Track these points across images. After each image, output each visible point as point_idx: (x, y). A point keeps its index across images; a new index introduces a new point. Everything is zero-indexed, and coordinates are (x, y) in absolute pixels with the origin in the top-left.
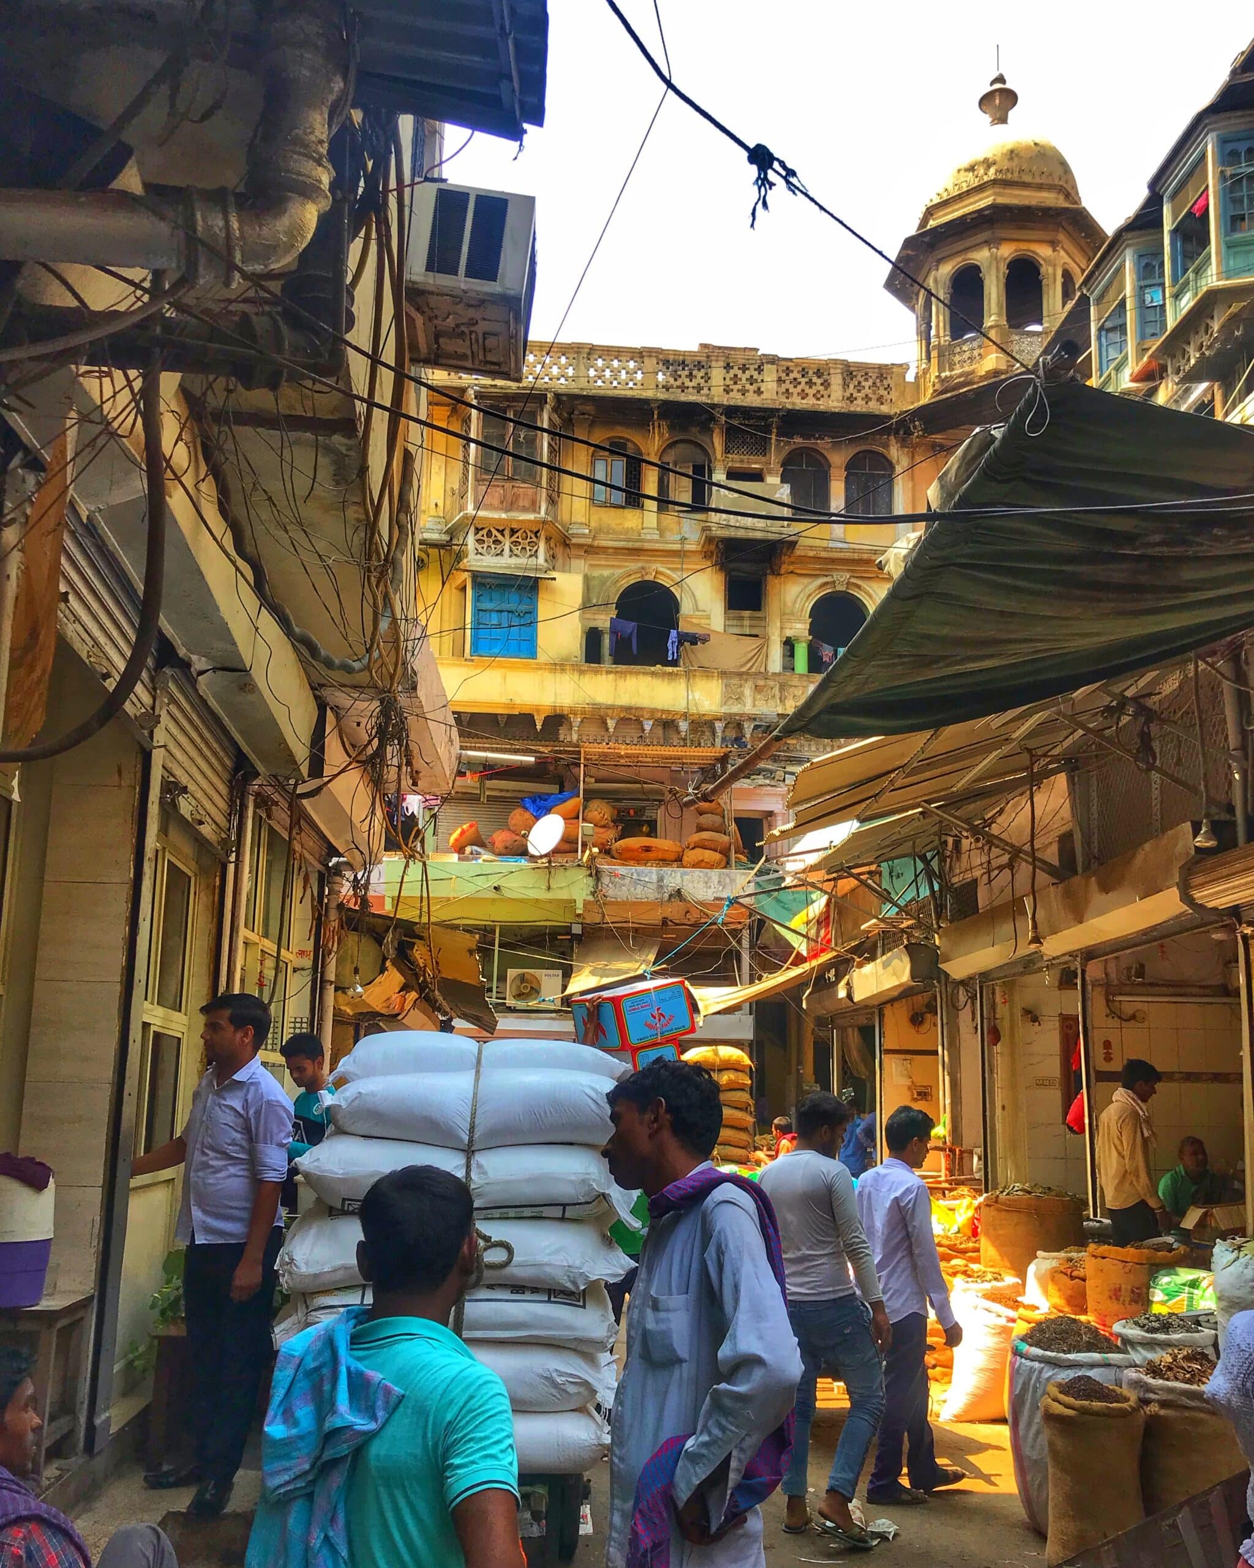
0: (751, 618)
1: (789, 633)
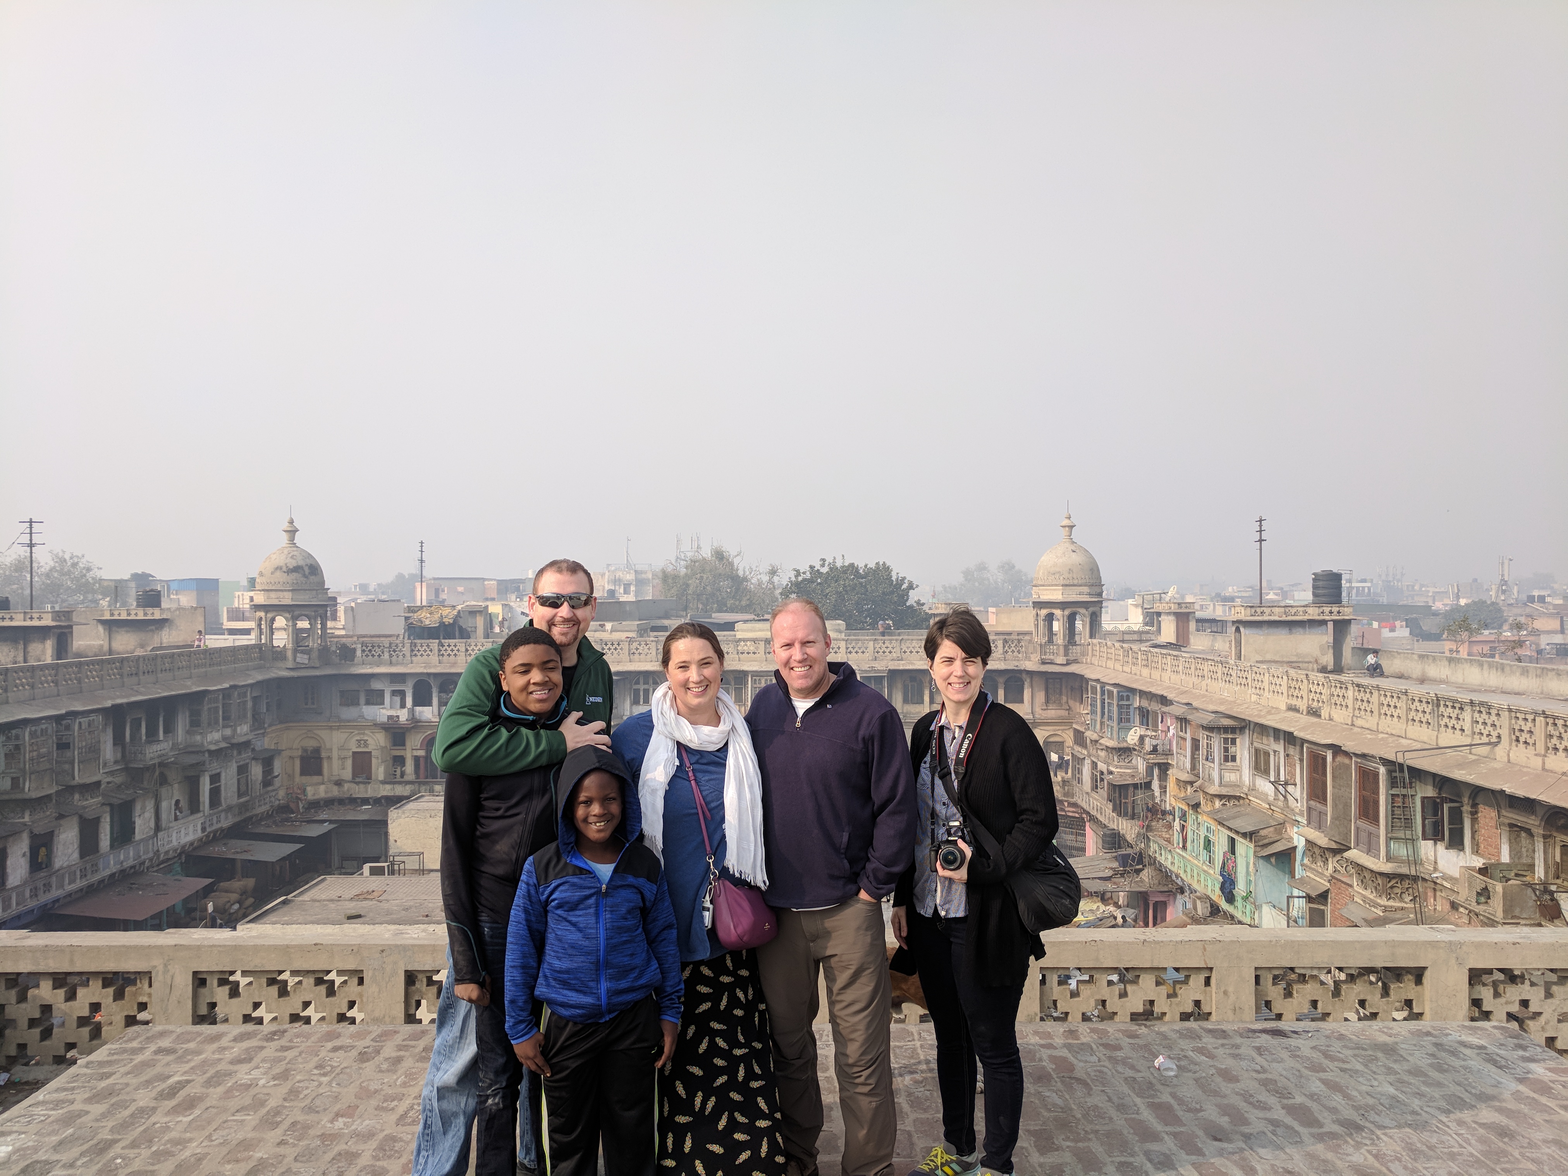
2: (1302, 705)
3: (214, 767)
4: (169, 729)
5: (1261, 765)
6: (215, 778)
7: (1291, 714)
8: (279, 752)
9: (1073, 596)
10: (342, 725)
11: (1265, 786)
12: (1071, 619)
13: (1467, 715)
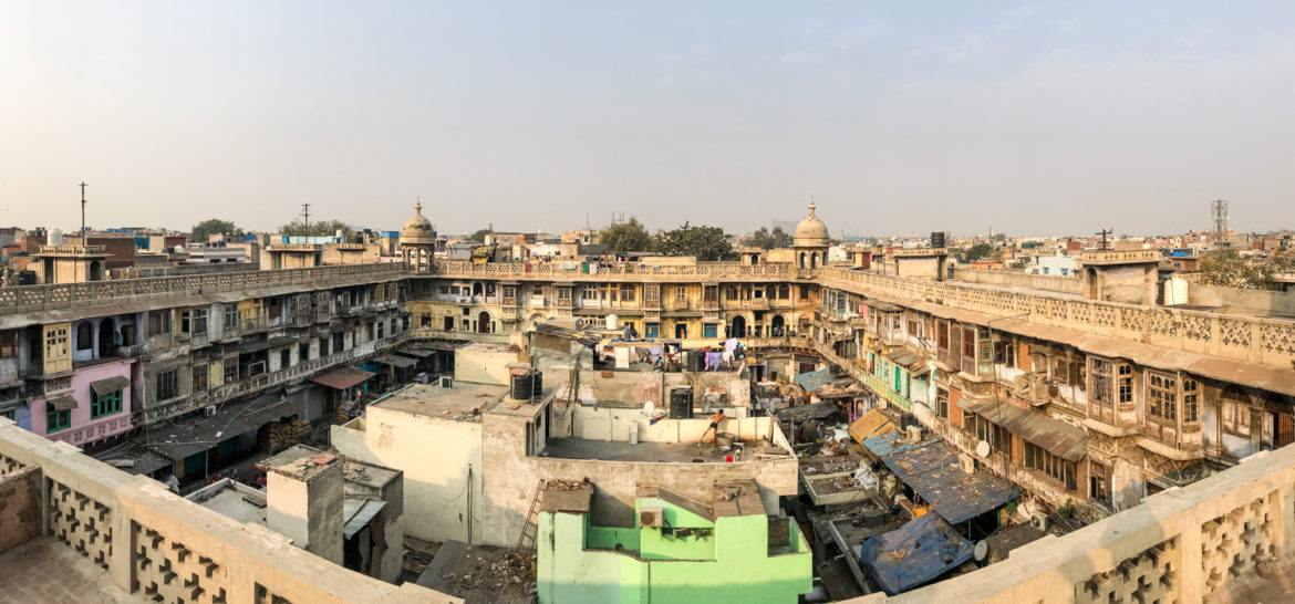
0: (759, 323)
1: (767, 325)
2: (934, 298)
3: (380, 319)
4: (361, 301)
5: (912, 329)
6: (381, 325)
7: (928, 303)
8: (411, 314)
9: (814, 243)
10: (440, 303)
11: (914, 340)
12: (814, 255)
13: (1015, 299)
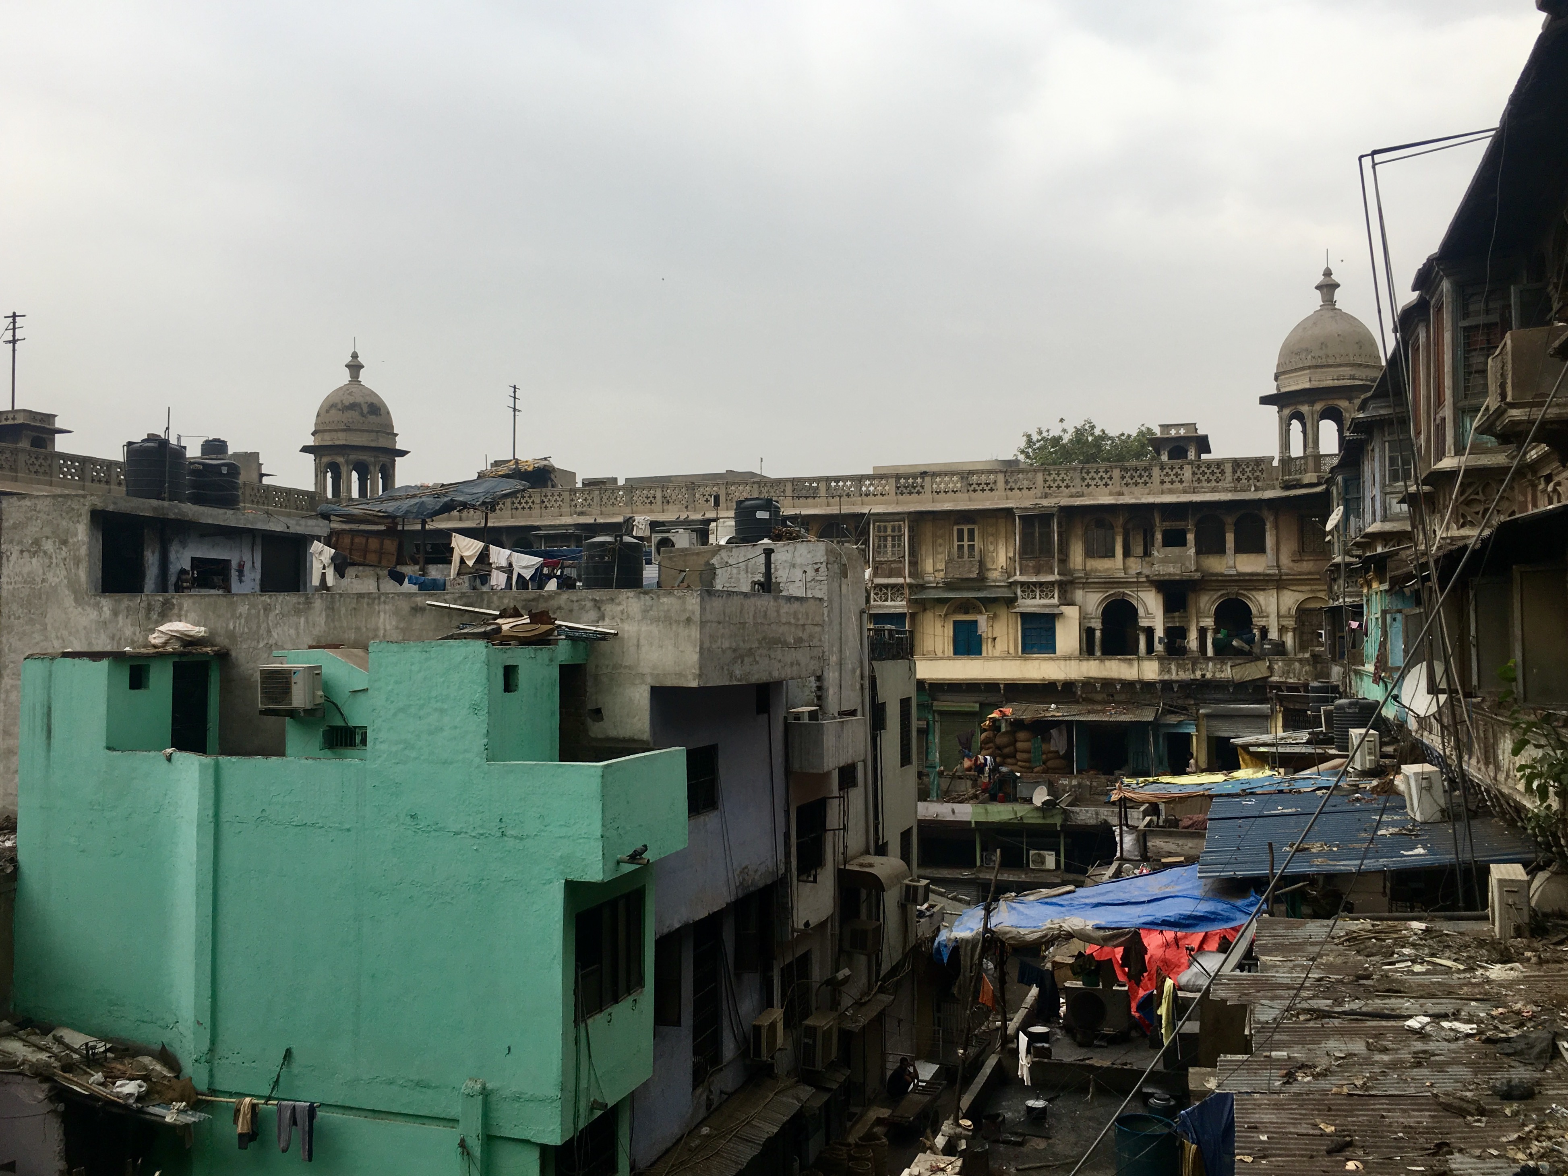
0: (1179, 617)
1: (1202, 624)
